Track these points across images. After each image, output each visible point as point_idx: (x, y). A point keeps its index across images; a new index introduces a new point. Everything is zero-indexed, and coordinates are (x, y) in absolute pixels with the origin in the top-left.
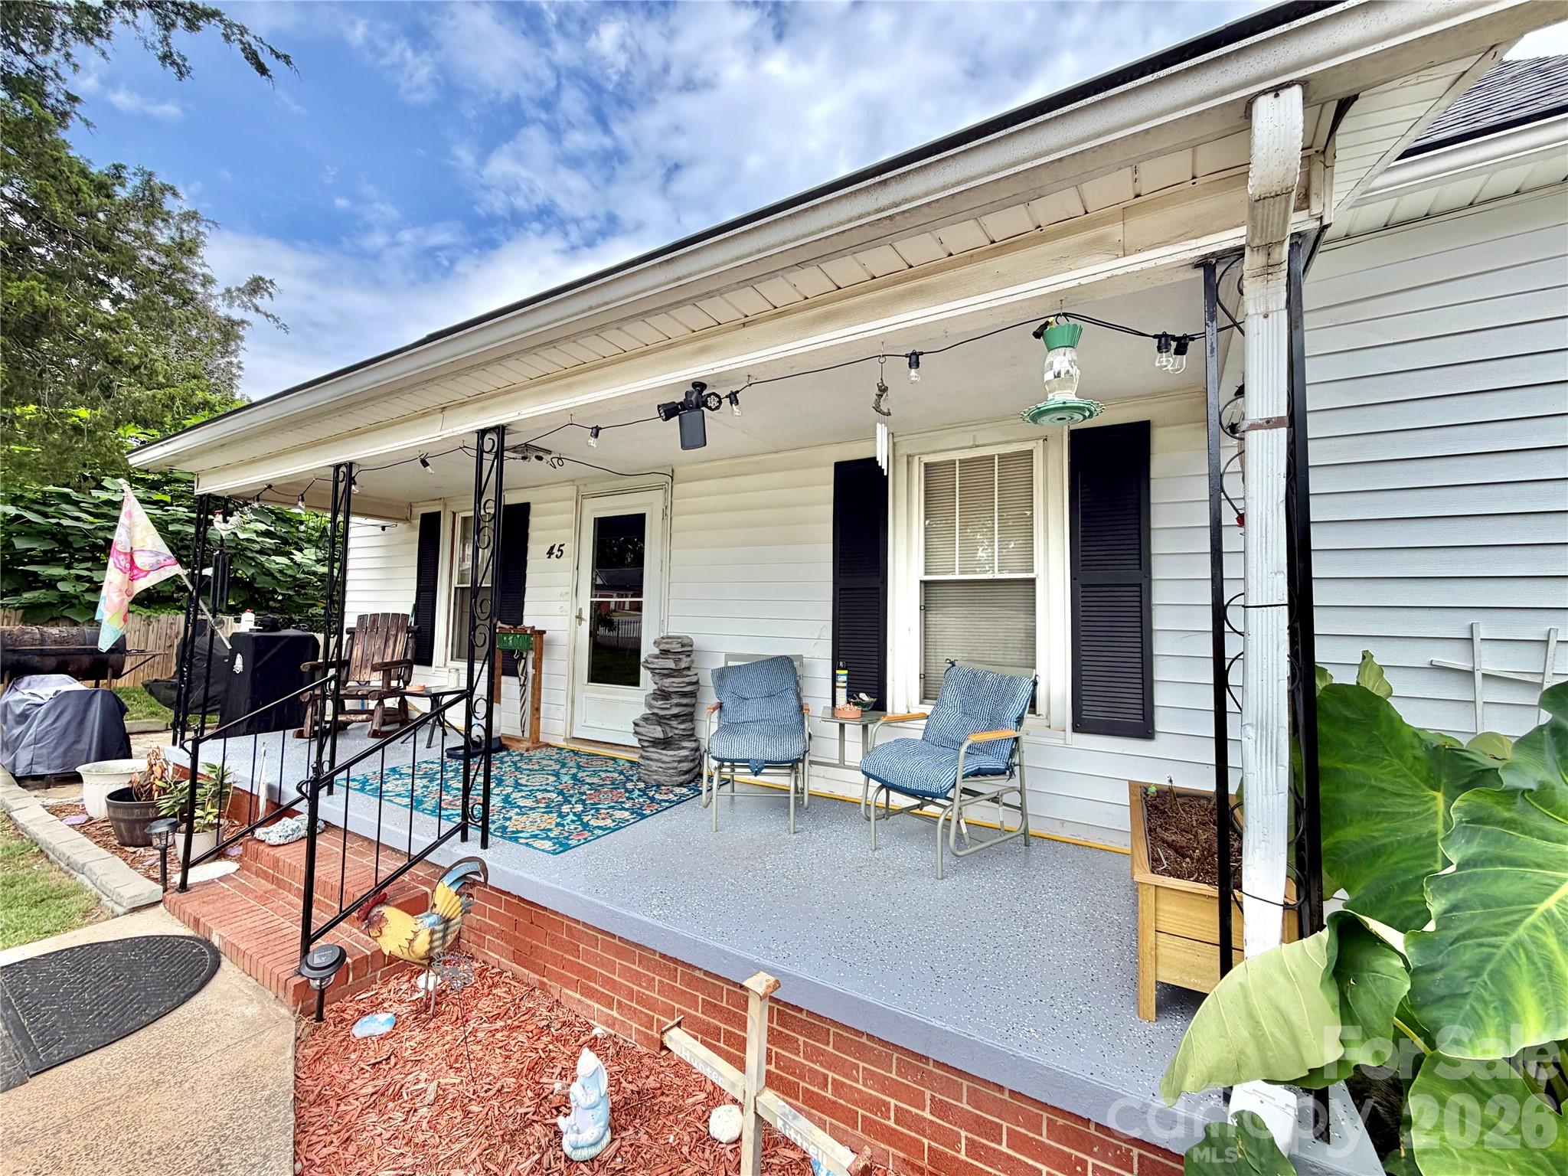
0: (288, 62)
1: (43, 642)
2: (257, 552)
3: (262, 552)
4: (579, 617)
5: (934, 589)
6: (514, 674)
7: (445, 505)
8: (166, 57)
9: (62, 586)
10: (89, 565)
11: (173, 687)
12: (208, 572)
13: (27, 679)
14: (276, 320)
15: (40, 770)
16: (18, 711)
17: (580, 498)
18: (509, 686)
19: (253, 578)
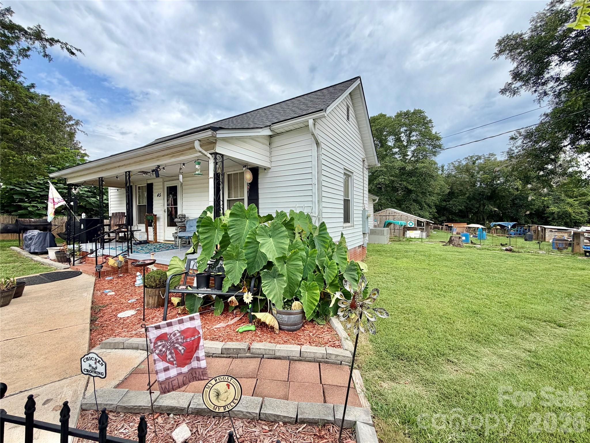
0: (81, 52)
1: (30, 222)
2: (86, 197)
3: (87, 197)
4: (165, 211)
5: (230, 202)
6: (151, 226)
7: (133, 184)
8: (46, 55)
9: (29, 209)
10: (36, 202)
11: (66, 234)
12: (72, 203)
13: (29, 231)
14: (84, 132)
15: (37, 251)
16: (29, 237)
17: (164, 182)
18: (150, 229)
19: (85, 205)
